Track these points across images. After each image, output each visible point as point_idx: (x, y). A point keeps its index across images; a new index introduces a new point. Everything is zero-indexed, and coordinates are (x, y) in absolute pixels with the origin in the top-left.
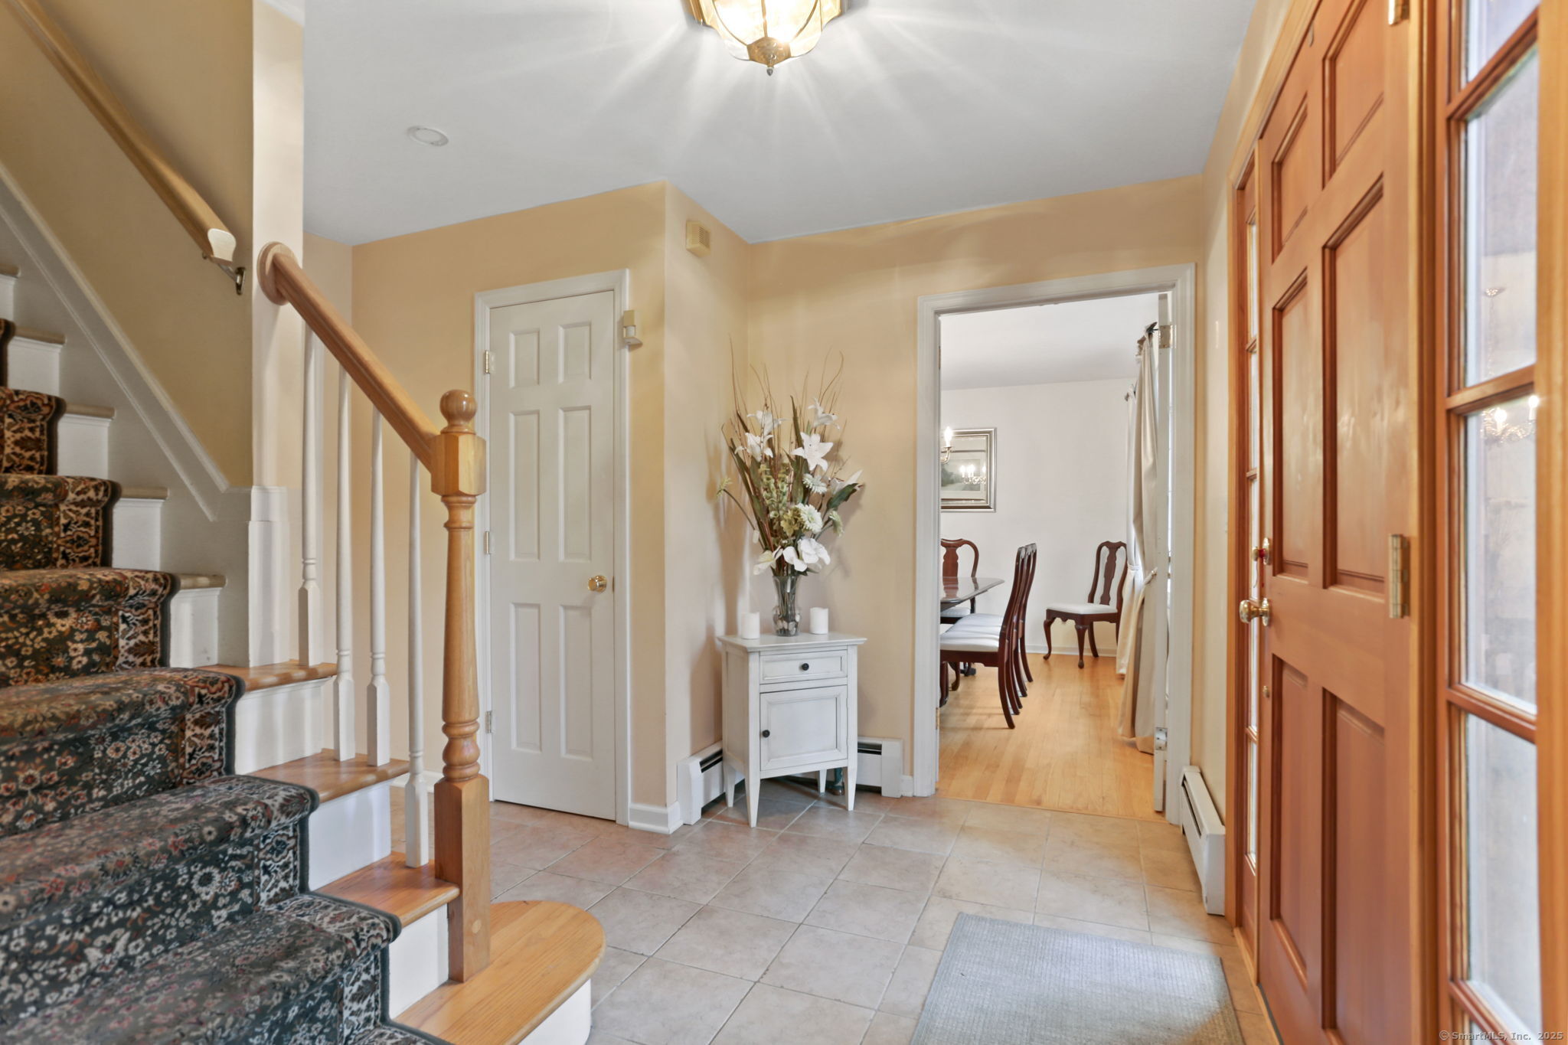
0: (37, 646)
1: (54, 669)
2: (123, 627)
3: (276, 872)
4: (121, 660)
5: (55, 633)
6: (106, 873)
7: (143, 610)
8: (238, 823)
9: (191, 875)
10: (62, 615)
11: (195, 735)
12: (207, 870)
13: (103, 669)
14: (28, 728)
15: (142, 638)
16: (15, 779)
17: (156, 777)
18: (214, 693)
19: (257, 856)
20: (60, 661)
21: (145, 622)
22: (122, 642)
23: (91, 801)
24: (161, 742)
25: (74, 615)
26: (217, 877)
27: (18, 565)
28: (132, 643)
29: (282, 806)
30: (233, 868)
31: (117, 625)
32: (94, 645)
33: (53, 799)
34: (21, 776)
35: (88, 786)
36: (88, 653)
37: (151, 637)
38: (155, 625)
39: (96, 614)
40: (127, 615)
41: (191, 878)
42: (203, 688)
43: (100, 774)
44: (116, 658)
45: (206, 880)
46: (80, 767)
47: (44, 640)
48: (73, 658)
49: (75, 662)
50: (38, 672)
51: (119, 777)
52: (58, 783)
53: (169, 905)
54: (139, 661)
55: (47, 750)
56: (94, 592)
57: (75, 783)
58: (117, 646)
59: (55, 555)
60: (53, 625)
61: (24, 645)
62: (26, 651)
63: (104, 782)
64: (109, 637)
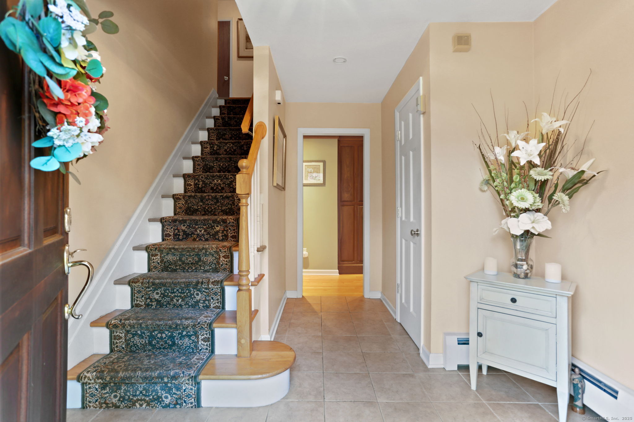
0: (213, 233)
1: (216, 239)
2: (229, 231)
3: (215, 300)
4: (229, 239)
5: (216, 231)
6: (172, 283)
7: (234, 227)
8: (200, 283)
9: (194, 292)
10: (217, 226)
11: (223, 260)
12: (198, 292)
13: (225, 240)
14: (186, 249)
15: (233, 234)
16: (188, 260)
17: (214, 268)
18: (223, 250)
19: (210, 294)
20: (217, 237)
21: (234, 230)
22: (229, 235)
23: (201, 269)
24: (215, 260)
25: (219, 227)
26: (200, 295)
27: (228, 215)
28: (231, 235)
29: (213, 282)
30: (204, 294)
31: (228, 230)
32: (223, 234)
33: (194, 267)
34: (189, 260)
35: (200, 266)
36: (222, 236)
37: (235, 234)
38: (236, 231)
39: (224, 227)
40: (230, 228)
41: (194, 293)
42: (221, 248)
43: (202, 264)
44: (228, 238)
45: (198, 294)
46: (199, 261)
47: (214, 232)
48: (219, 237)
49: (220, 238)
50: (213, 239)
51: (206, 266)
52: (195, 263)
53: (189, 297)
54: (233, 240)
55: (193, 255)
56: (220, 221)
57: (198, 264)
58: (228, 235)
59: (235, 212)
60: (216, 228)
61: (211, 232)
62: (211, 234)
63: (203, 266)
64: (227, 233)
